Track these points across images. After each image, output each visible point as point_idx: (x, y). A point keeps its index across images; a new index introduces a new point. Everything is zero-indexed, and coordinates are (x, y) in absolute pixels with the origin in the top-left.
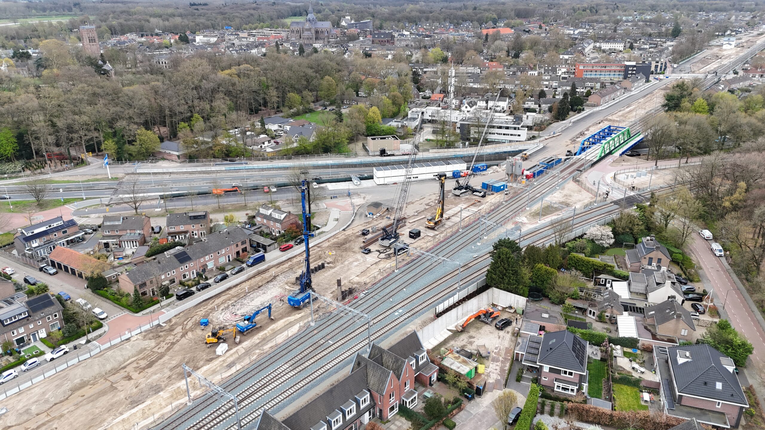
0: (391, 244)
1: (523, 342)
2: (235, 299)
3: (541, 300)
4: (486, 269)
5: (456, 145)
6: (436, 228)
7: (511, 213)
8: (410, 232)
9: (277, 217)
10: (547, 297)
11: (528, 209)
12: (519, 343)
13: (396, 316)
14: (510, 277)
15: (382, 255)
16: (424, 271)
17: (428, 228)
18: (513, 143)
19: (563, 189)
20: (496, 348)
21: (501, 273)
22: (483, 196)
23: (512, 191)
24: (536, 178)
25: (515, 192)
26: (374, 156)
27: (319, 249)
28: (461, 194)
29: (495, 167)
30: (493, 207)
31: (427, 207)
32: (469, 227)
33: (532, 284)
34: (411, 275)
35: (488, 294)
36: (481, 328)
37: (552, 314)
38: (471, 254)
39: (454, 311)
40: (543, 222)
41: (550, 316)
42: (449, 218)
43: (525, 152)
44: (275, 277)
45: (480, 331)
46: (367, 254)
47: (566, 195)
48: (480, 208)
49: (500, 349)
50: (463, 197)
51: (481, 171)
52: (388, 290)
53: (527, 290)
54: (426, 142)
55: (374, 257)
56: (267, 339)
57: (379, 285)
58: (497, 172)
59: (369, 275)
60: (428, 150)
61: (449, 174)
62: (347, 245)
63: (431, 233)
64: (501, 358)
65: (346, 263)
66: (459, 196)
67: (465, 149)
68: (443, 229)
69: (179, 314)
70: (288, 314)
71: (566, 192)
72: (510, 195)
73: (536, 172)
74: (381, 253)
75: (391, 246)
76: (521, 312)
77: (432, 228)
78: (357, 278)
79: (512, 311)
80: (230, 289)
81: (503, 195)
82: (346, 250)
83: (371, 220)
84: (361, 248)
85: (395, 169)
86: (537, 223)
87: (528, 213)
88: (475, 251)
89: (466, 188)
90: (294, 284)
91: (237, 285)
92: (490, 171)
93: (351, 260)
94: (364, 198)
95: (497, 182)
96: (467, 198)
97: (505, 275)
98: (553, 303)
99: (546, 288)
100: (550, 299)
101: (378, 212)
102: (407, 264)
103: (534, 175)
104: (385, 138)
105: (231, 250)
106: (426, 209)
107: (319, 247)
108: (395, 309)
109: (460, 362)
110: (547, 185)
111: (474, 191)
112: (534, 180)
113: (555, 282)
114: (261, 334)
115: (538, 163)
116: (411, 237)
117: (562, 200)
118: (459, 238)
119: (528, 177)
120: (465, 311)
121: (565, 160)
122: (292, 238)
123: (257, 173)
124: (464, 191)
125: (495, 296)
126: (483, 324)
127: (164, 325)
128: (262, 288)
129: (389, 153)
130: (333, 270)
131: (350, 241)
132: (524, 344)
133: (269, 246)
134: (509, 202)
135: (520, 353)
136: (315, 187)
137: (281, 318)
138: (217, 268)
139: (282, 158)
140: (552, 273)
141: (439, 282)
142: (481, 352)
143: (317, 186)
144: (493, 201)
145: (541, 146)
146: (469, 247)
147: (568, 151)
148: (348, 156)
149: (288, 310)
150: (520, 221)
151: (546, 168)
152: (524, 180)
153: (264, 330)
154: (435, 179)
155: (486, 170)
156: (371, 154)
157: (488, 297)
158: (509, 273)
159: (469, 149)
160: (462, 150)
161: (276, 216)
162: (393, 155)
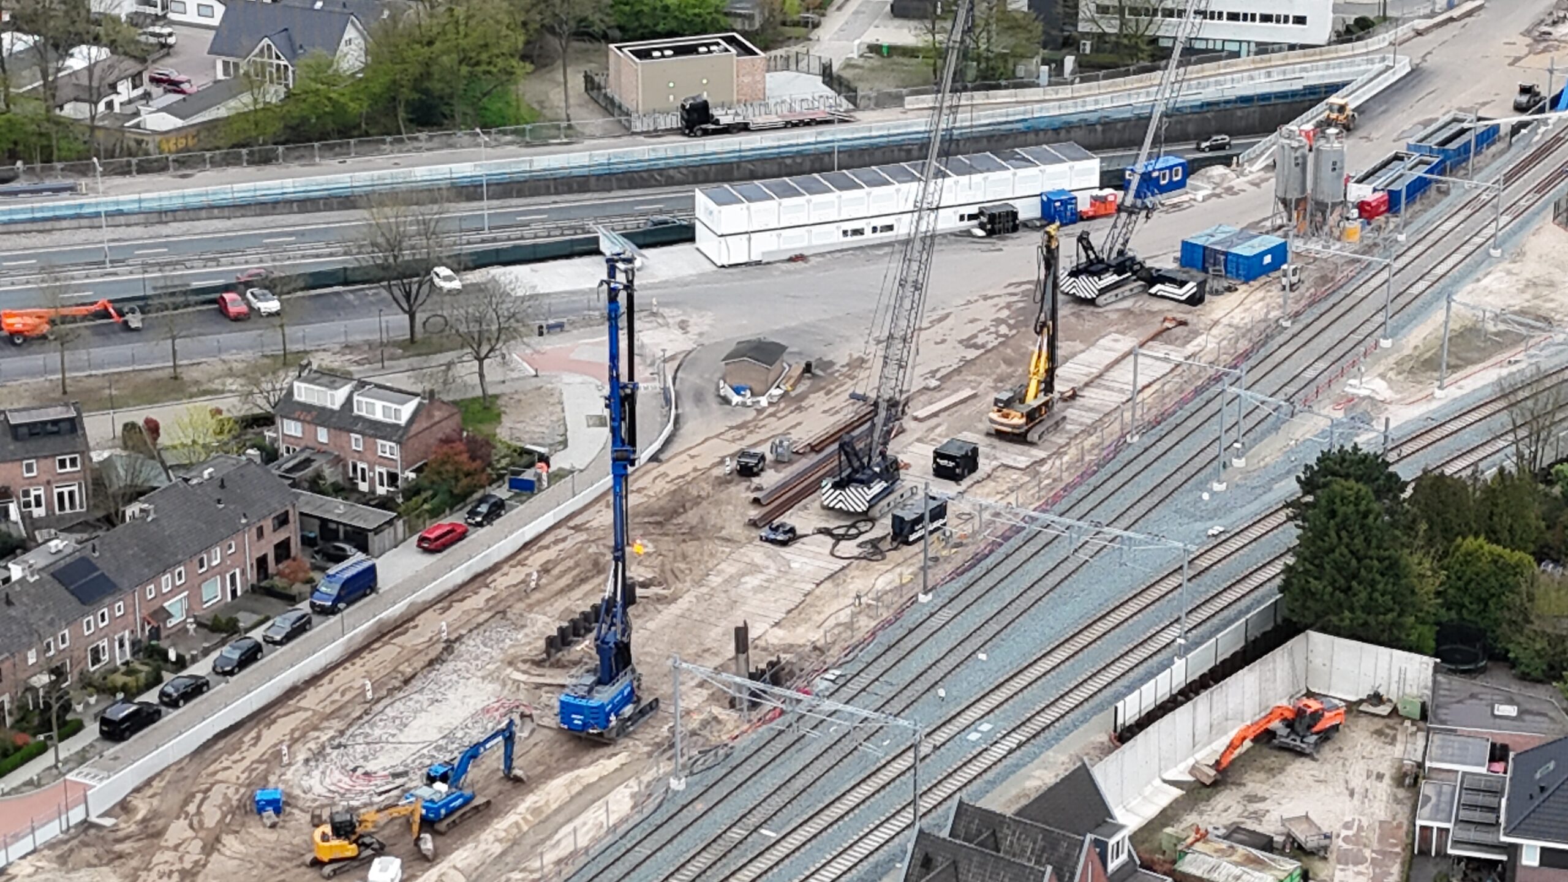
0: (873, 502)
1: (1439, 794)
2: (337, 724)
3: (1483, 671)
4: (1278, 566)
5: (1021, 71)
6: (1033, 436)
7: (1321, 365)
8: (938, 455)
9: (379, 416)
10: (1501, 658)
11: (1385, 343)
12: (1428, 799)
13: (975, 744)
14: (1373, 584)
15: (848, 548)
16: (1033, 594)
17: (1000, 435)
18: (1276, 58)
19: (1519, 255)
20: (1347, 826)
21: (1339, 570)
22: (1195, 300)
23: (1310, 274)
24: (1405, 213)
25: (1324, 279)
26: (656, 133)
27: (583, 536)
28: (1102, 291)
29: (1218, 170)
30: (1243, 345)
31: (971, 354)
32: (1165, 427)
33: (1445, 615)
34: (989, 607)
35: (1291, 653)
36: (1282, 770)
37: (1528, 706)
38: (1199, 526)
39: (1182, 714)
40: (1453, 392)
41: (1521, 713)
42: (1074, 396)
43: (1335, 99)
44: (449, 646)
45: (1281, 778)
46: (783, 544)
47: (1531, 284)
48: (1190, 348)
49: (1360, 828)
50: (1115, 306)
51: (1163, 190)
52: (915, 664)
53: (1429, 633)
54: (875, 61)
55: (816, 555)
56: (530, 840)
57: (874, 649)
58: (1230, 190)
59: (819, 619)
60: (897, 100)
61: (1029, 210)
62: (692, 517)
63: (1018, 456)
64: (1367, 853)
65: (715, 580)
66: (1091, 302)
67: (1065, 92)
68: (1061, 440)
69: (148, 783)
70: (568, 763)
71: (1530, 268)
72: (1306, 291)
73: (1400, 186)
74: (838, 539)
75: (875, 512)
76: (1416, 713)
77: (1018, 438)
78: (779, 632)
79: (1384, 710)
80: (293, 691)
81: (1275, 290)
82: (692, 534)
83: (751, 414)
84: (754, 524)
85: (794, 193)
86: (1431, 397)
87: (1391, 360)
88: (1213, 515)
89: (1120, 269)
90: (539, 664)
91: (314, 680)
92: (1200, 186)
93: (729, 568)
94: (683, 326)
95: (1244, 235)
96: (1128, 312)
97: (1355, 576)
98: (1524, 677)
99: (1497, 623)
100: (1513, 664)
101: (775, 383)
102: (959, 572)
103: (1392, 203)
104: (692, 50)
105: (241, 548)
106: (968, 363)
107: (577, 528)
108: (963, 721)
109: (1237, 864)
110: (1451, 241)
111: (1153, 278)
112: (1394, 221)
113: (1531, 598)
114: (501, 826)
115: (1402, 149)
116: (940, 472)
117: (1518, 302)
118: (1135, 467)
119: (1366, 210)
120: (1217, 714)
121: (1516, 129)
122: (456, 500)
123: (138, 231)
124: (1110, 279)
125: (1317, 661)
126: (1287, 756)
127: (108, 822)
128: (416, 684)
129: (725, 120)
130: (675, 609)
131: (698, 500)
132: (1445, 798)
133: (377, 531)
134: (1305, 320)
135: (1435, 825)
136: (447, 285)
137: (548, 775)
138: (200, 625)
139: (230, 160)
140: (1516, 569)
141: (1101, 628)
142: (1301, 838)
143: (456, 284)
144: (1240, 318)
145: (1403, 68)
146: (1182, 500)
147: (1524, 90)
148: (536, 139)
149: (559, 751)
150: (1363, 392)
151: (1440, 169)
152: (1355, 225)
153: (500, 814)
154: (968, 233)
155: (1181, 184)
156: (638, 126)
157: (1293, 667)
158: (1370, 569)
159: (1081, 88)
160: (1051, 93)
161: (376, 409)
162: (744, 128)
